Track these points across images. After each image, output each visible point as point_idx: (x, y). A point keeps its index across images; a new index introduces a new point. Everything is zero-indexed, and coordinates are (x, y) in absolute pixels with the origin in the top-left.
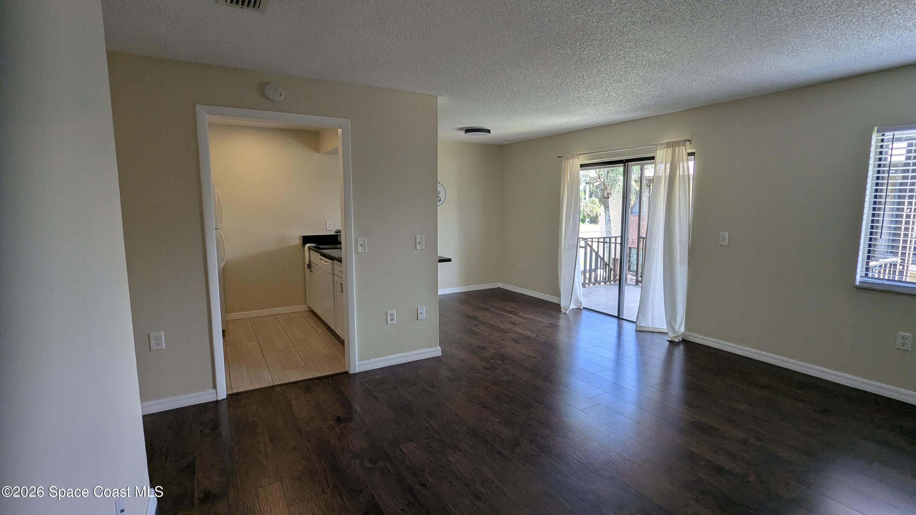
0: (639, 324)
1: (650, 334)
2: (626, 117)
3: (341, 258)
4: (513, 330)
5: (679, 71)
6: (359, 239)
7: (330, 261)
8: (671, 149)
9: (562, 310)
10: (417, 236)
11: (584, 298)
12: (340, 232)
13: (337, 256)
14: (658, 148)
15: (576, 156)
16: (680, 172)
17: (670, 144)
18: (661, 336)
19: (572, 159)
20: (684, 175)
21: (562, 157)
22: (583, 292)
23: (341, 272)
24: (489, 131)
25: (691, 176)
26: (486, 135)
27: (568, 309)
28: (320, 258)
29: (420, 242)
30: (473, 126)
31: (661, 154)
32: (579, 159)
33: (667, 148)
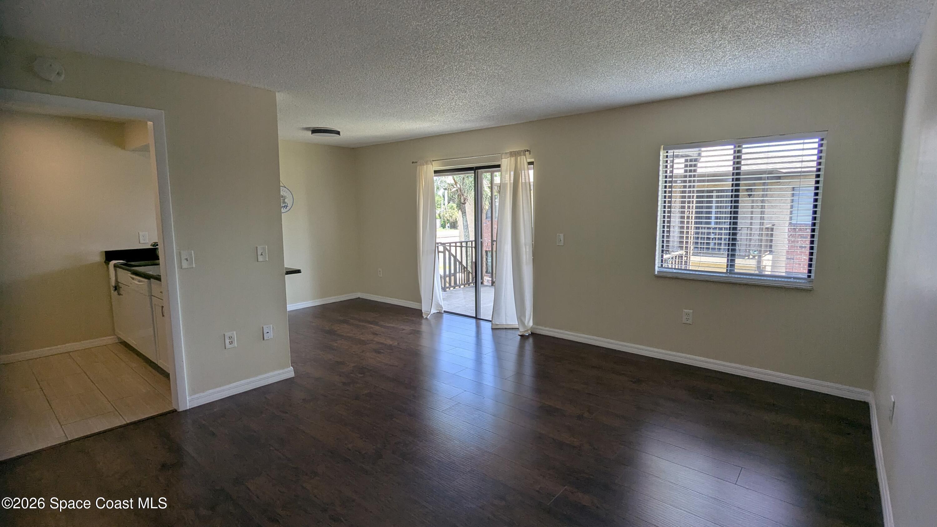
0: (494, 322)
1: (504, 331)
2: (474, 126)
3: (160, 276)
4: (374, 341)
5: (515, 87)
6: (182, 252)
7: (146, 280)
8: (514, 158)
9: (423, 315)
10: (258, 247)
11: (445, 302)
12: (157, 245)
13: (155, 274)
14: (503, 157)
15: (429, 162)
16: (522, 180)
17: (512, 153)
18: (513, 331)
19: (426, 165)
20: (525, 183)
21: (416, 162)
22: (443, 296)
23: (160, 292)
24: (338, 133)
25: (532, 184)
26: (336, 136)
27: (429, 314)
28: (131, 278)
29: (262, 253)
30: (320, 126)
31: (506, 162)
32: (432, 165)
33: (510, 157)
